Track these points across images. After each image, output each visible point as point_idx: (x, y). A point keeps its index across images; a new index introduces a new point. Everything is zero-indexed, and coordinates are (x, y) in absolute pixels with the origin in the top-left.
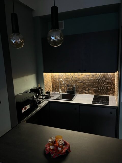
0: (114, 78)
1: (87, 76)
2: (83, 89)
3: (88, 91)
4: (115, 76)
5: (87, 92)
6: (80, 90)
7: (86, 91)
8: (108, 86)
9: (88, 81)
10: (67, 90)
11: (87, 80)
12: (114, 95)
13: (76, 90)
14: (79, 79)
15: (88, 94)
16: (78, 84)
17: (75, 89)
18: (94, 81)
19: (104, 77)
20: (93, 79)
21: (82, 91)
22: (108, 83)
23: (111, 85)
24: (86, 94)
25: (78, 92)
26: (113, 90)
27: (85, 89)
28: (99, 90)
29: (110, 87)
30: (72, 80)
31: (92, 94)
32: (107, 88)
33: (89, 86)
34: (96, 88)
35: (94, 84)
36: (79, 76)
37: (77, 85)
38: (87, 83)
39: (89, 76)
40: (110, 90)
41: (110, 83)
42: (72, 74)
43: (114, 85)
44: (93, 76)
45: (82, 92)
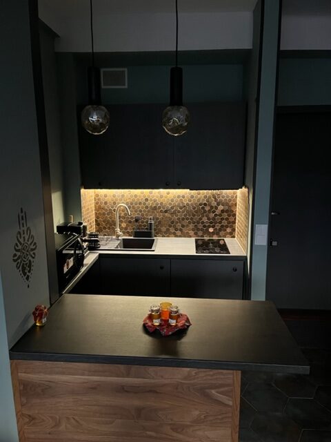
0: (235, 200)
1: (179, 197)
2: (170, 226)
3: (181, 230)
4: (236, 197)
5: (178, 233)
6: (164, 229)
7: (176, 230)
8: (222, 219)
9: (181, 208)
10: (133, 229)
11: (178, 206)
12: (234, 237)
13: (155, 230)
14: (161, 203)
15: (180, 236)
16: (160, 216)
17: (153, 227)
18: (194, 208)
19: (215, 198)
20: (192, 204)
21: (168, 230)
22: (223, 211)
23: (229, 215)
24: (176, 236)
25: (159, 233)
26: (231, 227)
27: (174, 227)
28: (205, 226)
29: (227, 219)
30: (147, 207)
31: (190, 237)
32: (220, 223)
33: (183, 219)
34: (198, 223)
35: (194, 215)
36: (161, 197)
37: (157, 219)
38: (179, 212)
39: (183, 197)
40: (227, 227)
41: (227, 211)
42: (146, 192)
43: (235, 215)
44: (192, 197)
45: (167, 234)
